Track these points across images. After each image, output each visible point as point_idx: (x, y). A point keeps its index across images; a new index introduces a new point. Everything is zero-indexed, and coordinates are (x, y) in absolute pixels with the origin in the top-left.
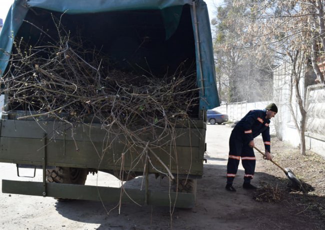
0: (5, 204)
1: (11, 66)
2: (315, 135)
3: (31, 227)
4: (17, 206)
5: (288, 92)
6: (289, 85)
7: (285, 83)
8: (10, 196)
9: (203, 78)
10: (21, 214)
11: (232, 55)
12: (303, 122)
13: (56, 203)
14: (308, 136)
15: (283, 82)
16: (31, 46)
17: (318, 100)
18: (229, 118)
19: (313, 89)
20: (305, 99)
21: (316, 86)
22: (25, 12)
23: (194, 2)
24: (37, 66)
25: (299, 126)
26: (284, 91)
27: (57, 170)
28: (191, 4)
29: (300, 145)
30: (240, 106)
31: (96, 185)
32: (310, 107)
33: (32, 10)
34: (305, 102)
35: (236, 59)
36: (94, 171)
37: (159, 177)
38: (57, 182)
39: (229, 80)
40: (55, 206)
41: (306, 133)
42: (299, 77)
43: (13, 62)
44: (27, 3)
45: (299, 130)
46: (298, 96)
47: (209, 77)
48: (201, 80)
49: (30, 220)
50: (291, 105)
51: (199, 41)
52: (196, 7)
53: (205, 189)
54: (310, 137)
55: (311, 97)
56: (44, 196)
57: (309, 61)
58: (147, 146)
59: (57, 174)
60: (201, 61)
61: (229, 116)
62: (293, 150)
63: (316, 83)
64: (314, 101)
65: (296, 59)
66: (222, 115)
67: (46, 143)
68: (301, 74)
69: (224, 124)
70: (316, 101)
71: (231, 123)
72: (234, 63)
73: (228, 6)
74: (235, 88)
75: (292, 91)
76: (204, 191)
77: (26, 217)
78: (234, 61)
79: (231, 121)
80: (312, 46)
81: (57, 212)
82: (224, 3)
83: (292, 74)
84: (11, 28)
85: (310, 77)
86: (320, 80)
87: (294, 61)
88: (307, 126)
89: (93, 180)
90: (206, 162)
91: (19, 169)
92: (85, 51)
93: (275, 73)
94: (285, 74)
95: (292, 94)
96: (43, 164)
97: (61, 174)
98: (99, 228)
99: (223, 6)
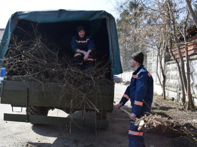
0: (4, 127)
1: (9, 51)
2: (170, 89)
3: (19, 139)
4: (11, 128)
5: (155, 65)
6: (156, 61)
7: (154, 60)
8: (7, 122)
9: (113, 58)
10: (13, 133)
11: (124, 45)
12: (164, 81)
13: (32, 126)
14: (167, 89)
15: (153, 60)
16: (21, 41)
17: (172, 70)
18: (123, 79)
19: (169, 64)
20: (165, 69)
21: (171, 62)
22: (17, 22)
23: (108, 17)
24: (24, 51)
25: (162, 84)
26: (153, 65)
27: (33, 108)
28: (106, 18)
29: (162, 94)
30: (129, 73)
31: (57, 116)
32: (167, 73)
33: (21, 21)
34: (165, 71)
35: (126, 47)
36: (53, 108)
37: (88, 112)
38: (32, 114)
39: (123, 59)
40: (32, 128)
41: (166, 88)
42: (162, 57)
43: (11, 49)
44: (18, 18)
45: (162, 86)
46: (161, 67)
47: (116, 57)
48: (112, 59)
49: (19, 135)
50: (157, 72)
51: (111, 38)
52: (109, 19)
53: (112, 118)
54: (168, 90)
55: (168, 68)
56: (27, 122)
57: (167, 48)
58: (85, 96)
59: (33, 110)
60: (112, 49)
61: (123, 78)
62: (158, 97)
63: (171, 60)
64: (170, 70)
65: (160, 47)
66: (119, 78)
67: (28, 93)
68: (163, 55)
69: (120, 83)
70: (171, 70)
71: (124, 82)
72: (126, 50)
73: (122, 19)
74: (126, 63)
75: (158, 65)
76: (112, 119)
77: (16, 134)
78: (125, 49)
79: (124, 81)
80: (169, 40)
81: (33, 131)
82: (120, 17)
83: (158, 56)
84: (9, 30)
85: (167, 57)
86: (173, 59)
87: (159, 48)
88: (166, 84)
89: (52, 113)
90: (115, 103)
91: (13, 107)
92: (49, 44)
93: (148, 55)
94: (154, 56)
95: (158, 66)
96: (27, 105)
97: (35, 110)
98: (56, 140)
99: (119, 19)
